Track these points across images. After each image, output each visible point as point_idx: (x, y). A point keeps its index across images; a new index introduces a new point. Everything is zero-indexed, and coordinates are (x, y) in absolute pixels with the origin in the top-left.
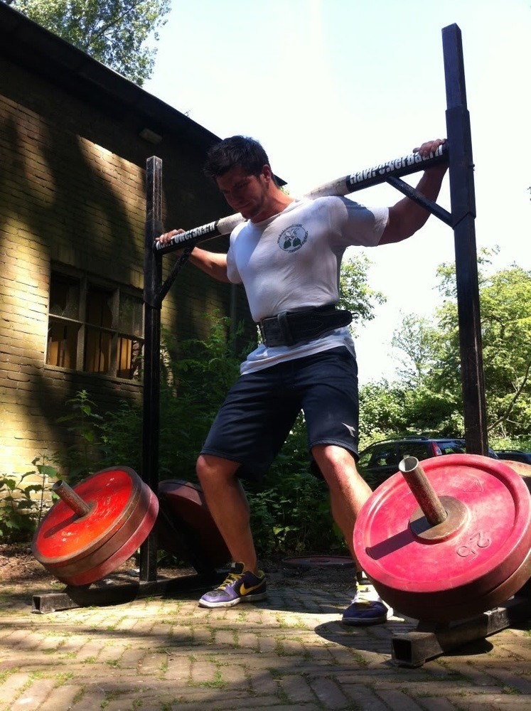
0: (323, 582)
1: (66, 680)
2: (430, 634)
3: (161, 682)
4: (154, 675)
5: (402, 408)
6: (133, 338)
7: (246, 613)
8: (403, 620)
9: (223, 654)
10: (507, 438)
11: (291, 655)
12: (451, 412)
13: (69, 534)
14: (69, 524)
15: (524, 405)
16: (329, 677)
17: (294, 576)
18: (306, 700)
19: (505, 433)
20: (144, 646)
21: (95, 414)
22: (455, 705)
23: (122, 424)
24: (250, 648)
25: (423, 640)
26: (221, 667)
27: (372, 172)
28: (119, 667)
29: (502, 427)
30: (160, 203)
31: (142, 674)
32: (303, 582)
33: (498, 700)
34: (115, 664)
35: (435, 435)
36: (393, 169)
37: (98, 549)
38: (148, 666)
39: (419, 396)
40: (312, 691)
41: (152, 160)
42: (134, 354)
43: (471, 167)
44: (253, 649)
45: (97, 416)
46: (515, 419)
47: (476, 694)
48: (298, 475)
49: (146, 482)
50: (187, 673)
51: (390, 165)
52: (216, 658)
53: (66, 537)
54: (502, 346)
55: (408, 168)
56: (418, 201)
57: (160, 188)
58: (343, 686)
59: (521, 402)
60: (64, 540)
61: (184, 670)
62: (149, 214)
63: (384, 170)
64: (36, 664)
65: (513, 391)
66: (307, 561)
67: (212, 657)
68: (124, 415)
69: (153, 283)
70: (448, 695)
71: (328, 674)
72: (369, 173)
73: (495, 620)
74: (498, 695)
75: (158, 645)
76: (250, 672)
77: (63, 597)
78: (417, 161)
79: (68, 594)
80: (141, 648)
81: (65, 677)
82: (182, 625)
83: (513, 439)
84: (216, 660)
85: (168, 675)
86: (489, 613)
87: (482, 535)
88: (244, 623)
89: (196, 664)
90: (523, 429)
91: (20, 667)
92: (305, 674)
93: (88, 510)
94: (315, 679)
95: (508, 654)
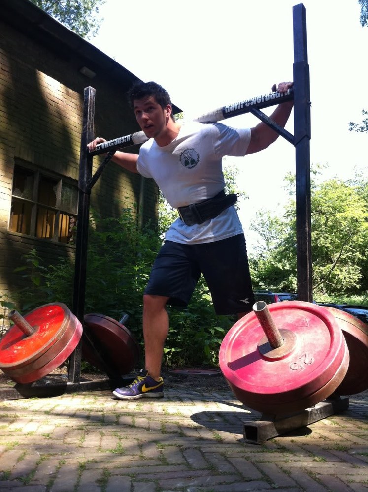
0: (196, 386)
1: (14, 446)
2: (270, 422)
4: (75, 444)
5: (256, 272)
6: (70, 215)
7: (141, 404)
8: (249, 412)
9: (124, 431)
10: (326, 294)
11: (171, 433)
12: (289, 275)
13: (19, 348)
14: (19, 341)
15: (338, 272)
16: (196, 448)
17: (176, 381)
18: (179, 463)
19: (325, 290)
20: (69, 425)
21: (41, 266)
22: (281, 468)
23: (61, 274)
24: (143, 428)
25: (265, 426)
26: (122, 440)
27: (241, 104)
28: (51, 438)
29: (323, 286)
30: (92, 119)
31: (66, 443)
32: (181, 386)
33: (311, 465)
34: (48, 436)
35: (277, 291)
36: (255, 103)
37: (38, 358)
38: (71, 438)
39: (267, 264)
40: (184, 457)
41: (88, 89)
42: (71, 226)
43: (309, 104)
44: (145, 428)
45: (43, 267)
46: (332, 282)
47: (295, 461)
48: (182, 313)
49: (75, 314)
50: (97, 443)
51: (253, 100)
53: (17, 350)
54: (326, 232)
55: (267, 103)
56: (272, 126)
57: (93, 109)
58: (205, 454)
59: (336, 270)
60: (15, 352)
61: (96, 441)
62: (85, 127)
63: (249, 104)
65: (332, 263)
66: (186, 372)
67: (116, 433)
68: (62, 268)
69: (85, 176)
70: (277, 462)
71: (196, 446)
72: (238, 105)
73: (313, 415)
74: (310, 463)
75: (79, 424)
77: (13, 391)
78: (272, 99)
79: (17, 389)
80: (67, 426)
81: (13, 444)
82: (97, 412)
83: (330, 295)
84: (119, 435)
85: (85, 444)
86: (309, 410)
87: (307, 356)
88: (139, 411)
89: (104, 438)
90: (337, 289)
92: (180, 446)
93: (33, 332)
94: (186, 449)
95: (319, 436)
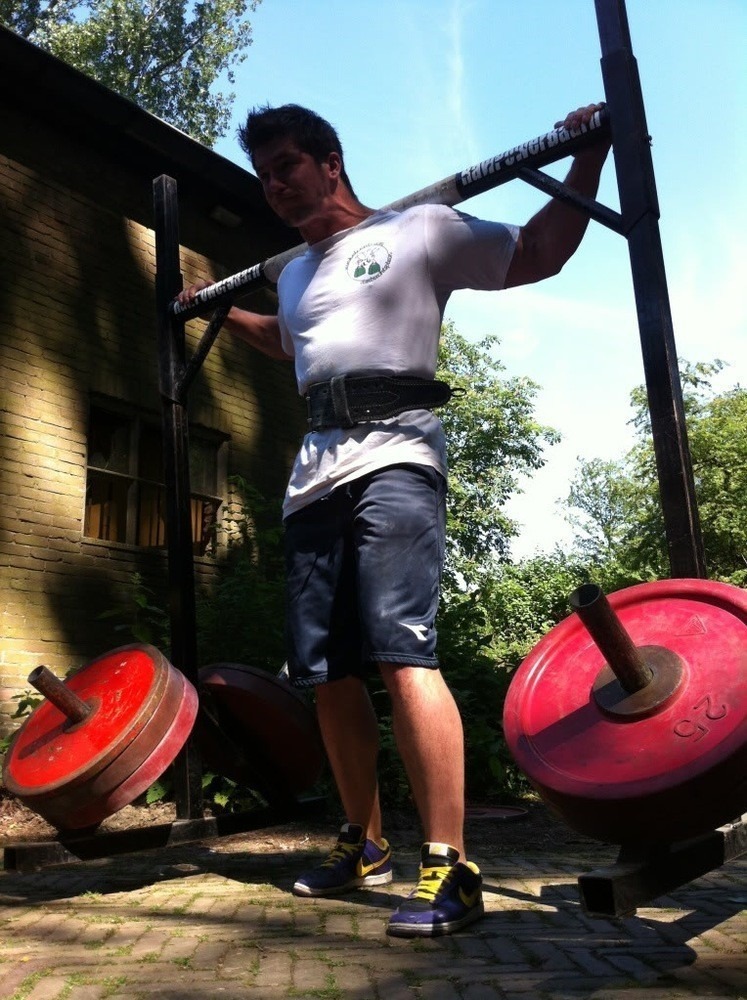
1: (118, 986)
3: (250, 989)
4: (241, 979)
6: (204, 499)
9: (337, 949)
13: (59, 749)
16: (487, 983)
20: (226, 937)
21: (152, 606)
24: (375, 941)
26: (335, 968)
27: (495, 162)
28: (191, 968)
31: (223, 979)
34: (185, 964)
36: (526, 156)
37: (103, 771)
38: (232, 966)
39: (609, 576)
41: (161, 181)
43: (646, 141)
44: (379, 942)
45: (155, 608)
50: (286, 977)
51: (521, 149)
52: (328, 955)
53: (54, 754)
54: (728, 503)
55: (548, 151)
57: (175, 220)
60: (51, 759)
61: (282, 972)
63: (512, 159)
64: (76, 964)
67: (321, 953)
69: (172, 365)
71: (487, 978)
72: (489, 165)
75: (245, 935)
76: (377, 975)
78: (562, 140)
80: (221, 941)
81: (116, 983)
82: (278, 907)
84: (328, 958)
85: (260, 980)
86: (725, 829)
87: (713, 699)
89: (299, 964)
91: (53, 968)
92: (454, 979)
93: (87, 712)
94: (467, 985)
